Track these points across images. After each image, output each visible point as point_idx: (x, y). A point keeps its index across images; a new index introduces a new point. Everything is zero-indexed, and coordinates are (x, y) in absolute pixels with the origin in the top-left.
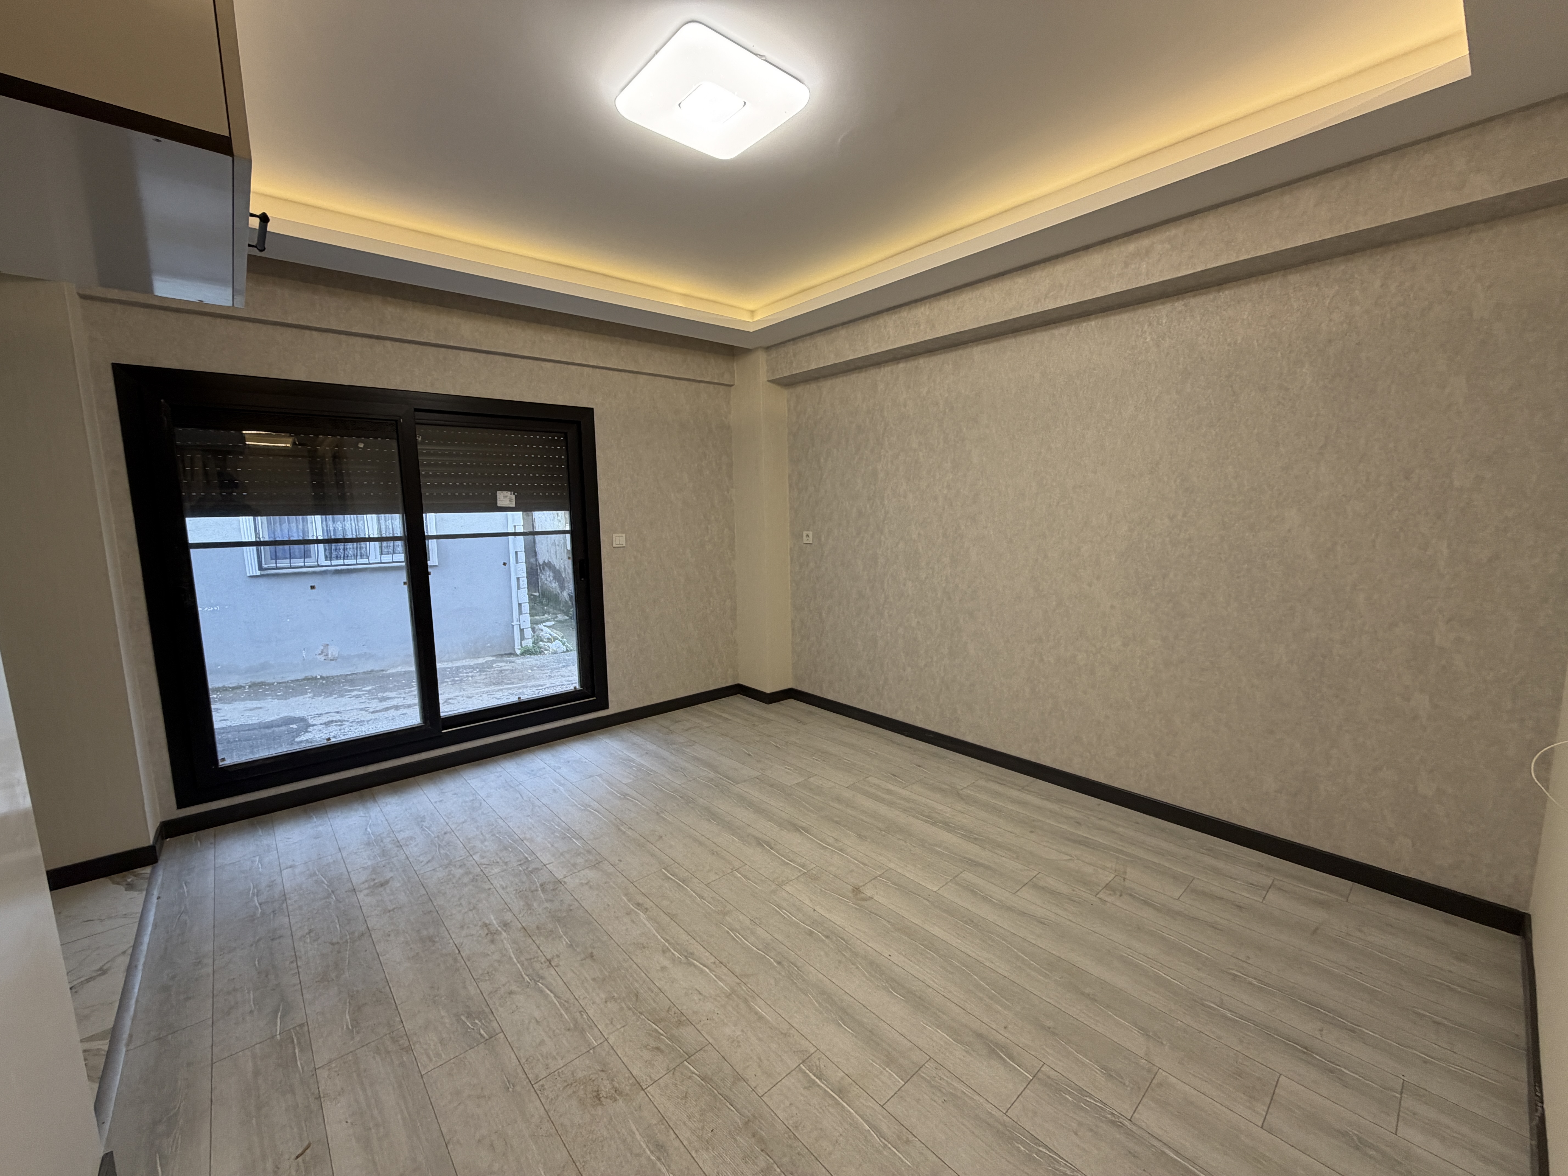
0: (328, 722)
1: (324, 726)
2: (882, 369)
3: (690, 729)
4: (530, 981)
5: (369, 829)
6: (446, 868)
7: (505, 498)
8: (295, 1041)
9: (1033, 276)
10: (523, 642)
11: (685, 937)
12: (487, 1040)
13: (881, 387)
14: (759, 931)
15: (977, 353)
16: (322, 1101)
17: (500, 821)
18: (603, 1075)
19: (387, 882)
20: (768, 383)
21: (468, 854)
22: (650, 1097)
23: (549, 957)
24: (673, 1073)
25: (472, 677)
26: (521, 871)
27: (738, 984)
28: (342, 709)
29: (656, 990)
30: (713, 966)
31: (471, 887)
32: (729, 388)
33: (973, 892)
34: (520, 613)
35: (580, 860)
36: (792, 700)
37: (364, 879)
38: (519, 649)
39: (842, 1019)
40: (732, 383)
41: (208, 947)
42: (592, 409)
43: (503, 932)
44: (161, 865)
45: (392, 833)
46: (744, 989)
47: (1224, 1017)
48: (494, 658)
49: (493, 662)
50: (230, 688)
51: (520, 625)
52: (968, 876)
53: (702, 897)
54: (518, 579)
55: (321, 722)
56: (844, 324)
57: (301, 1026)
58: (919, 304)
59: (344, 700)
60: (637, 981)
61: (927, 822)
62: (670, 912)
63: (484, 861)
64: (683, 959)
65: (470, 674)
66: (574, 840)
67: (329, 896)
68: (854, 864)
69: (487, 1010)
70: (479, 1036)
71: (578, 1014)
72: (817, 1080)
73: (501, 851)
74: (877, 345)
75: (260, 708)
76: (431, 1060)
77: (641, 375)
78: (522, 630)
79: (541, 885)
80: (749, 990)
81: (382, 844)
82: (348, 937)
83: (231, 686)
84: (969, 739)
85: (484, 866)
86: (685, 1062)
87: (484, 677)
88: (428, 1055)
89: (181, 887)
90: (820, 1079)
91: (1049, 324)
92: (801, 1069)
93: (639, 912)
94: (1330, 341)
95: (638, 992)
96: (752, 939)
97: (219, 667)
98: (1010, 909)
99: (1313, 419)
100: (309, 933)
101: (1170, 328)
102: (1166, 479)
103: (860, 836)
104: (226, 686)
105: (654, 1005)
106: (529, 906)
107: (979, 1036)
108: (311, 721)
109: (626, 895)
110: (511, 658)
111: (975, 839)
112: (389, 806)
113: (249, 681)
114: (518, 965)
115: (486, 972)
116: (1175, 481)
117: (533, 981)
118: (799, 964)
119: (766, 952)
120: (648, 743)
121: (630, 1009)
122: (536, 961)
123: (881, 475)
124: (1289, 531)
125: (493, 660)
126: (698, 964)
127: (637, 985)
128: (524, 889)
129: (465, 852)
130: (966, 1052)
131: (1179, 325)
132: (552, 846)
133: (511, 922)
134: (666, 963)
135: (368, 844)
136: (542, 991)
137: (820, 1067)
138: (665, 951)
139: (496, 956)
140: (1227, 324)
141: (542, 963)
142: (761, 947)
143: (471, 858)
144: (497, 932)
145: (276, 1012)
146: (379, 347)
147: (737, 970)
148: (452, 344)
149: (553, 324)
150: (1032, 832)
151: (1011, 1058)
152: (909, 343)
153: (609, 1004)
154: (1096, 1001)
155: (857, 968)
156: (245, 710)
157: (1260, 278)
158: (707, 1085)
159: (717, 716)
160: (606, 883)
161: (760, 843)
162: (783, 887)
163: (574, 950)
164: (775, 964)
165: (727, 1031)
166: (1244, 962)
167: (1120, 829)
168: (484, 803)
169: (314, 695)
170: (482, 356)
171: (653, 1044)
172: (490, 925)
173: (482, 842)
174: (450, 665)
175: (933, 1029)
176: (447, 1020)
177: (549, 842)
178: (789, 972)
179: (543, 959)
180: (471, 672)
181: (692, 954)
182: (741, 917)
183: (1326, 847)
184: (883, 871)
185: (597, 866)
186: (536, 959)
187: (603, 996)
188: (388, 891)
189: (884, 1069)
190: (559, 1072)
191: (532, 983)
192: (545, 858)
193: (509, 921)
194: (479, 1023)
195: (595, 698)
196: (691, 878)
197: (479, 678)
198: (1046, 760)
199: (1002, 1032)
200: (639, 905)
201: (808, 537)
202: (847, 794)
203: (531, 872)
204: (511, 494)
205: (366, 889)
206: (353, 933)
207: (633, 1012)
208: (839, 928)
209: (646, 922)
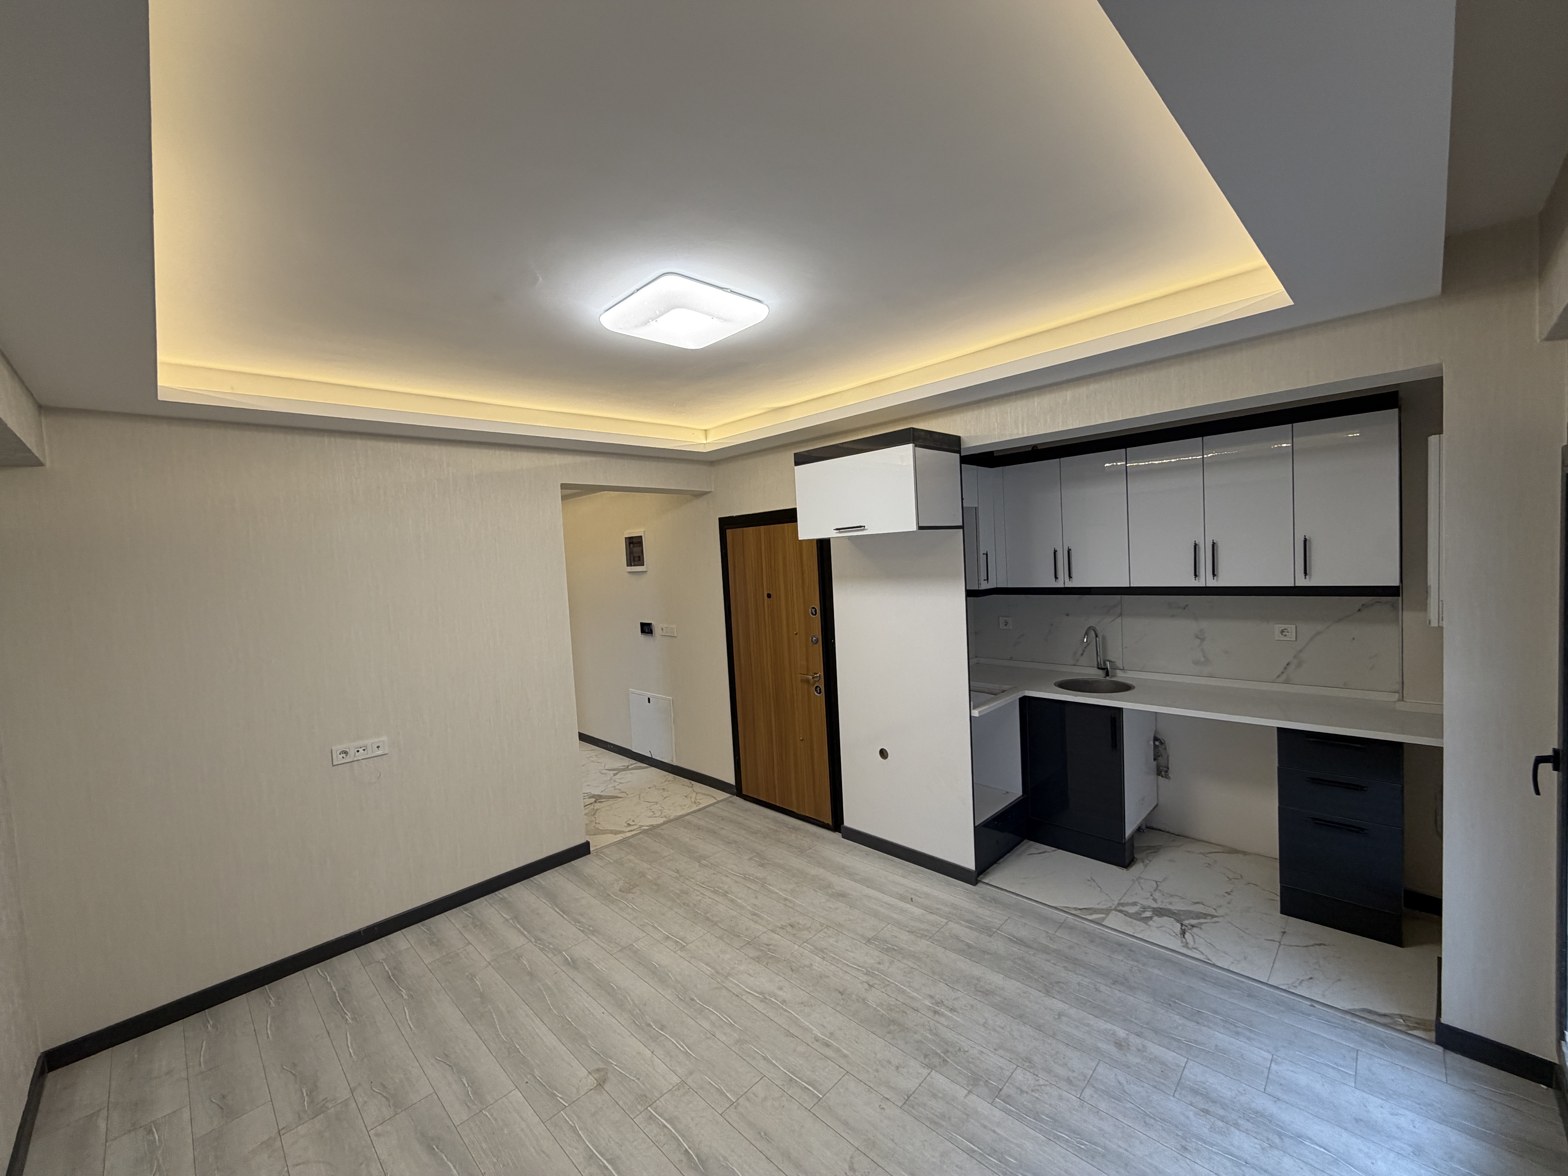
11: (770, 1015)
14: (706, 1025)
27: (723, 982)
29: (781, 974)
30: (744, 993)
46: (719, 980)
53: (765, 1058)
62: (792, 1039)
64: (768, 997)
96: (713, 1017)
117: (872, 972)
119: (702, 1007)
121: (793, 962)
134: (780, 993)
138: (784, 1002)
139: (914, 985)
141: (875, 984)
142: (706, 1011)
144: (936, 1006)
147: (724, 992)
153: (808, 964)
155: (633, 1001)
160: (878, 1070)
162: (679, 1081)
163: (857, 996)
164: (696, 998)
165: (728, 956)
172: (948, 1009)
178: (686, 995)
181: (762, 1001)
182: (723, 1038)
200: (827, 1045)
208: (635, 1035)
209: (812, 1028)
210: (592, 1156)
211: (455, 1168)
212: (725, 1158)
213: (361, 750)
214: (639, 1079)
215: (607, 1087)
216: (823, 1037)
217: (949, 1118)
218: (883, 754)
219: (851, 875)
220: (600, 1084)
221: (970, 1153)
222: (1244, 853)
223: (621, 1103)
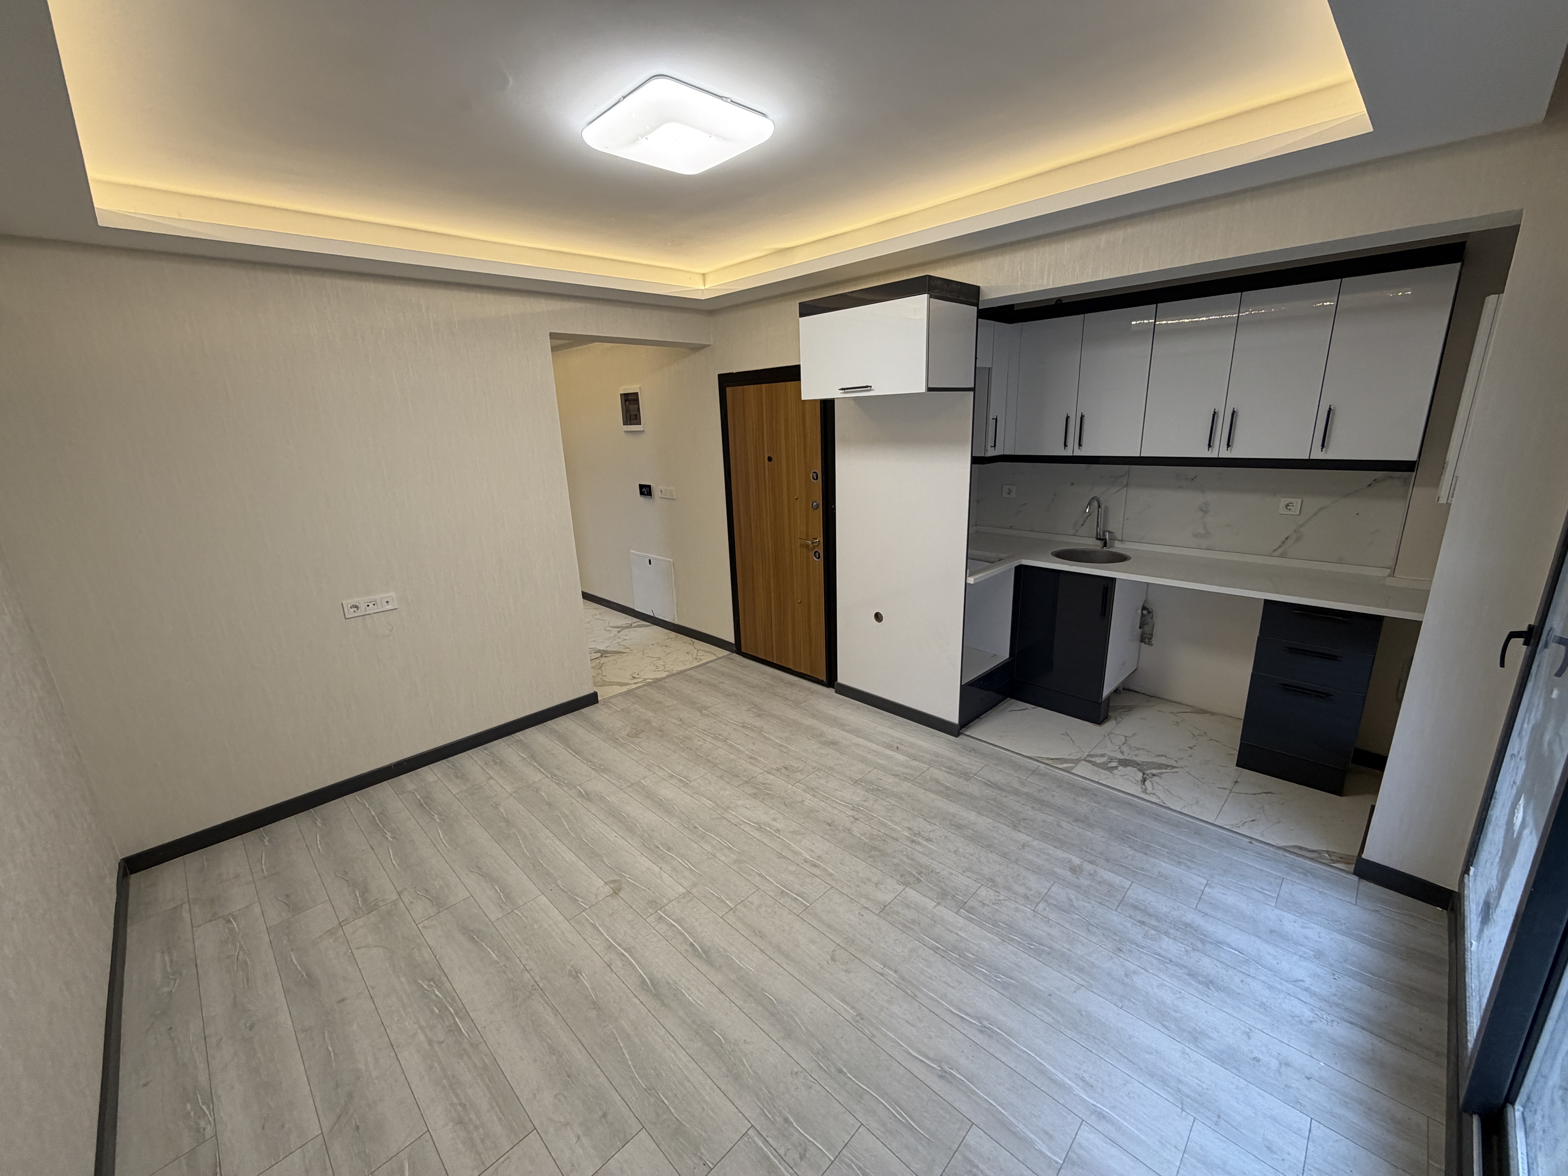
11: (765, 841)
14: (708, 848)
27: (723, 814)
30: (741, 823)
46: (719, 812)
53: (759, 875)
62: (784, 860)
64: (763, 826)
96: (714, 842)
109: (832, 876)
117: (856, 808)
118: (682, 827)
119: (704, 833)
121: (787, 798)
126: (752, 824)
134: (774, 823)
138: (778, 830)
142: (708, 837)
147: (725, 822)
153: (800, 800)
155: (642, 827)
158: (736, 774)
160: (860, 886)
161: (706, 955)
162: (684, 891)
163: (843, 827)
164: (699, 826)
165: (727, 792)
171: (767, 786)
172: (924, 839)
178: (690, 823)
181: (757, 830)
182: (723, 858)
184: (579, 918)
186: (865, 819)
200: (815, 866)
208: (645, 855)
209: (802, 851)
210: (611, 946)
211: (494, 953)
212: (724, 949)
213: (371, 605)
214: (649, 889)
215: (621, 894)
216: (811, 859)
217: (919, 923)
218: (878, 617)
219: (842, 726)
220: (616, 892)
221: (935, 950)
222: (1212, 714)
223: (634, 907)
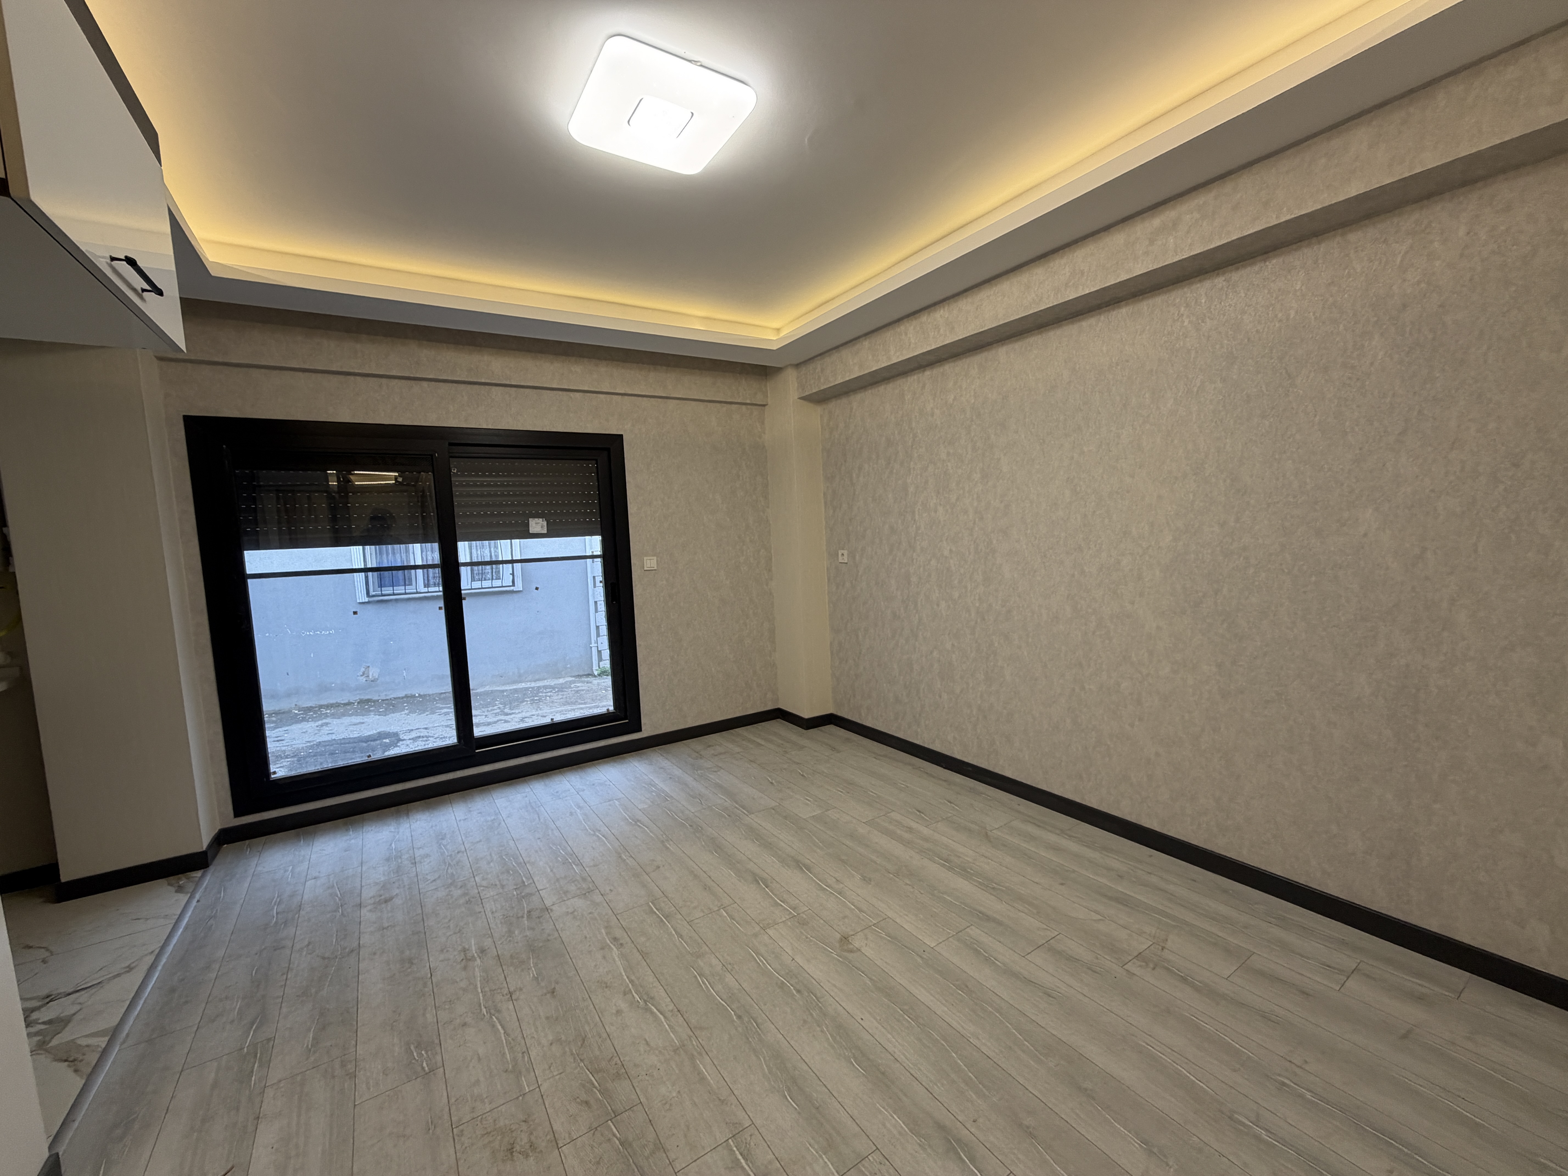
0: (416, 737)
1: (411, 741)
2: (909, 378)
3: (721, 754)
4: (485, 1014)
5: (393, 845)
6: (448, 888)
7: (537, 525)
8: (258, 1055)
9: (1051, 265)
10: (601, 663)
11: (651, 979)
12: (427, 1074)
13: (908, 397)
14: (729, 979)
15: (1003, 353)
16: (259, 1122)
17: (511, 843)
18: (524, 1127)
19: (391, 899)
20: (799, 400)
21: (472, 875)
22: (563, 1157)
23: (512, 989)
24: (594, 1134)
25: (550, 697)
26: (514, 895)
27: (690, 1037)
28: (430, 726)
29: (605, 1035)
30: (669, 1014)
31: (463, 909)
32: (763, 408)
33: (977, 952)
34: (598, 635)
35: (573, 888)
36: (832, 726)
37: (371, 894)
38: (597, 670)
39: (789, 1090)
40: (765, 403)
41: (221, 953)
42: (621, 436)
43: (478, 959)
44: (212, 869)
45: (412, 849)
46: (694, 1043)
47: (1258, 1138)
48: (573, 679)
49: (571, 682)
50: (342, 704)
51: (597, 647)
52: (974, 932)
54: (596, 602)
55: (411, 737)
56: (867, 335)
57: (269, 1040)
58: (937, 307)
59: (435, 717)
60: (589, 1024)
61: (943, 866)
62: (644, 949)
63: (484, 883)
64: (642, 1003)
65: (549, 694)
66: (574, 866)
67: (336, 911)
68: (850, 909)
69: (437, 1041)
70: (420, 1068)
71: (520, 1055)
72: (742, 1161)
73: (502, 873)
74: (898, 354)
75: (363, 723)
76: (369, 1089)
77: (671, 400)
78: (599, 652)
79: (529, 912)
80: (699, 1045)
81: (400, 861)
82: (339, 953)
83: (342, 702)
84: (1009, 773)
85: (482, 888)
86: (610, 1121)
87: (561, 697)
88: (368, 1083)
89: (220, 893)
90: (746, 1160)
91: (1077, 316)
92: (729, 1146)
93: (612, 946)
94: (1405, 306)
95: (586, 1036)
96: (719, 987)
97: (333, 685)
98: (1015, 975)
99: (1388, 400)
100: (308, 945)
101: (1210, 308)
102: (1213, 480)
103: (864, 878)
104: (339, 702)
105: (598, 1053)
106: (510, 932)
107: (941, 1127)
108: (401, 737)
109: (606, 927)
110: (589, 679)
111: (993, 888)
112: (418, 822)
113: (358, 698)
114: (481, 995)
115: (449, 1000)
116: (1225, 481)
117: (489, 1014)
118: (760, 1021)
119: (728, 1003)
120: (675, 767)
122: (499, 993)
123: (911, 489)
124: (1365, 535)
125: (573, 680)
126: (655, 1010)
127: (587, 1028)
128: (512, 915)
129: (470, 873)
130: (920, 1145)
131: (1221, 303)
132: (552, 871)
133: (489, 948)
135: (388, 860)
136: (494, 1026)
137: (749, 1144)
138: (626, 993)
139: (463, 984)
140: (1276, 298)
141: (503, 995)
142: (725, 997)
143: (473, 879)
144: (473, 959)
145: (252, 1024)
146: (416, 387)
147: (693, 1021)
148: (483, 381)
149: (582, 356)
150: (1062, 884)
151: (972, 1160)
152: (929, 349)
153: (554, 1048)
154: (1094, 1099)
155: (822, 1031)
156: (350, 725)
157: (1314, 240)
158: (624, 1152)
159: (750, 741)
160: (590, 913)
161: (758, 880)
162: (768, 931)
163: (539, 984)
164: (735, 1017)
165: (663, 1090)
166: (1298, 1067)
167: (1171, 888)
168: (503, 823)
169: (410, 712)
170: (513, 390)
171: (584, 1096)
172: (468, 950)
173: (489, 863)
174: (533, 684)
175: (889, 1112)
176: (397, 1049)
177: (550, 867)
178: (746, 1027)
179: (506, 991)
180: (551, 692)
181: (652, 998)
182: (714, 961)
183: (1433, 925)
184: (880, 919)
185: (587, 894)
186: (499, 991)
187: (551, 1038)
188: (389, 908)
189: (821, 1156)
190: (482, 1119)
191: (487, 1016)
192: (541, 882)
193: (487, 948)
194: (425, 1055)
195: (627, 721)
196: (676, 914)
197: (556, 698)
198: (1092, 801)
199: (968, 1126)
200: (615, 939)
201: (844, 556)
202: (862, 830)
203: (523, 897)
204: (543, 521)
205: (371, 904)
206: (345, 948)
207: (574, 1059)
208: (815, 982)
209: (617, 959)
210: (840, 893)
212: (740, 881)
214: (808, 938)
215: (839, 936)
220: (845, 939)
223: (822, 922)
